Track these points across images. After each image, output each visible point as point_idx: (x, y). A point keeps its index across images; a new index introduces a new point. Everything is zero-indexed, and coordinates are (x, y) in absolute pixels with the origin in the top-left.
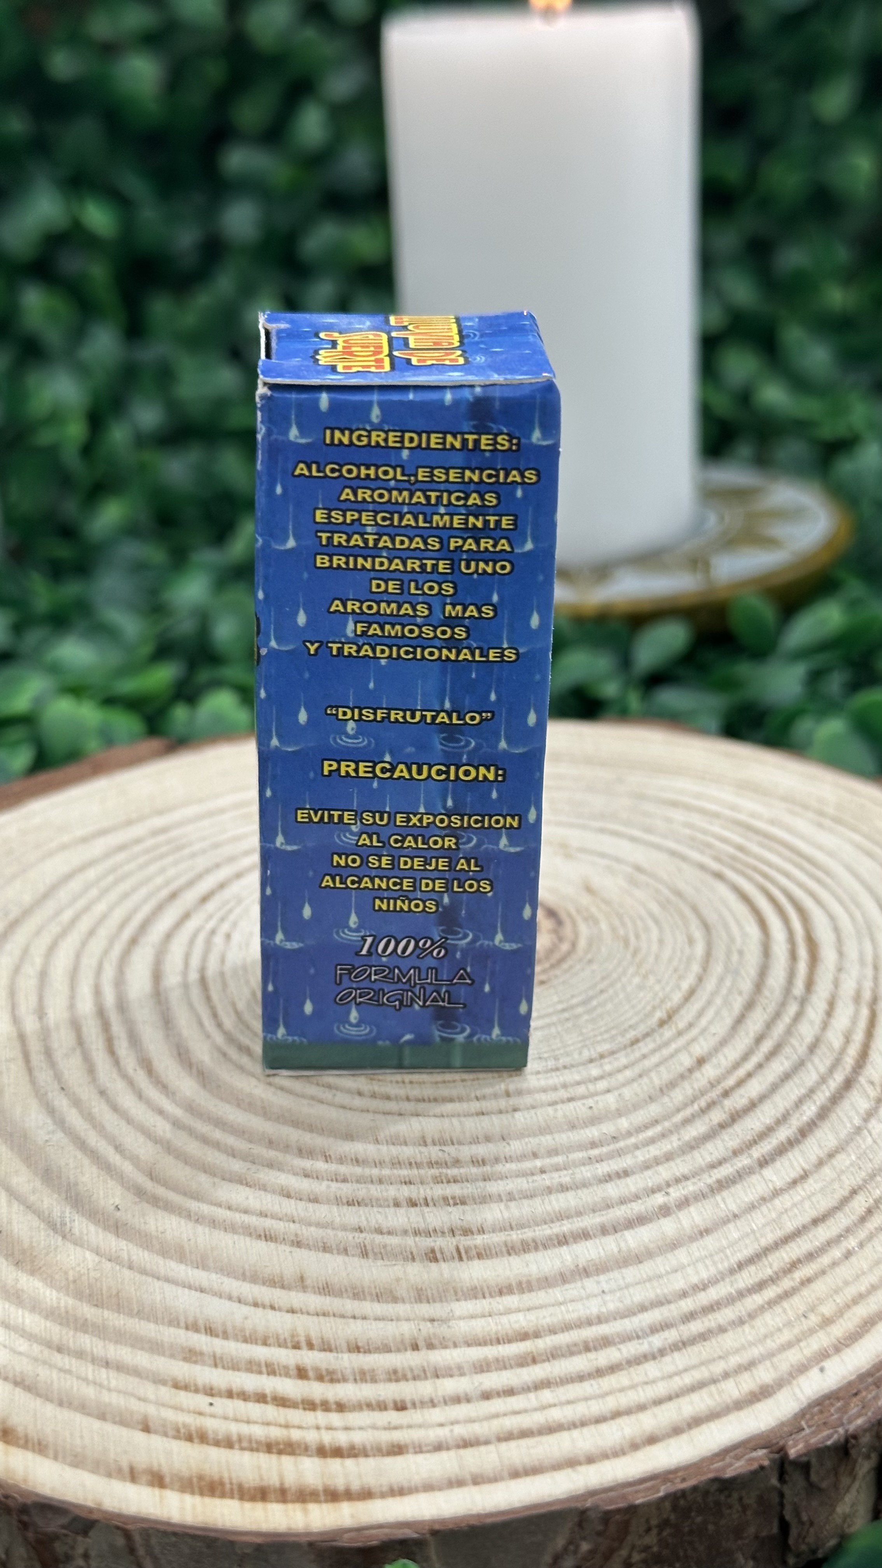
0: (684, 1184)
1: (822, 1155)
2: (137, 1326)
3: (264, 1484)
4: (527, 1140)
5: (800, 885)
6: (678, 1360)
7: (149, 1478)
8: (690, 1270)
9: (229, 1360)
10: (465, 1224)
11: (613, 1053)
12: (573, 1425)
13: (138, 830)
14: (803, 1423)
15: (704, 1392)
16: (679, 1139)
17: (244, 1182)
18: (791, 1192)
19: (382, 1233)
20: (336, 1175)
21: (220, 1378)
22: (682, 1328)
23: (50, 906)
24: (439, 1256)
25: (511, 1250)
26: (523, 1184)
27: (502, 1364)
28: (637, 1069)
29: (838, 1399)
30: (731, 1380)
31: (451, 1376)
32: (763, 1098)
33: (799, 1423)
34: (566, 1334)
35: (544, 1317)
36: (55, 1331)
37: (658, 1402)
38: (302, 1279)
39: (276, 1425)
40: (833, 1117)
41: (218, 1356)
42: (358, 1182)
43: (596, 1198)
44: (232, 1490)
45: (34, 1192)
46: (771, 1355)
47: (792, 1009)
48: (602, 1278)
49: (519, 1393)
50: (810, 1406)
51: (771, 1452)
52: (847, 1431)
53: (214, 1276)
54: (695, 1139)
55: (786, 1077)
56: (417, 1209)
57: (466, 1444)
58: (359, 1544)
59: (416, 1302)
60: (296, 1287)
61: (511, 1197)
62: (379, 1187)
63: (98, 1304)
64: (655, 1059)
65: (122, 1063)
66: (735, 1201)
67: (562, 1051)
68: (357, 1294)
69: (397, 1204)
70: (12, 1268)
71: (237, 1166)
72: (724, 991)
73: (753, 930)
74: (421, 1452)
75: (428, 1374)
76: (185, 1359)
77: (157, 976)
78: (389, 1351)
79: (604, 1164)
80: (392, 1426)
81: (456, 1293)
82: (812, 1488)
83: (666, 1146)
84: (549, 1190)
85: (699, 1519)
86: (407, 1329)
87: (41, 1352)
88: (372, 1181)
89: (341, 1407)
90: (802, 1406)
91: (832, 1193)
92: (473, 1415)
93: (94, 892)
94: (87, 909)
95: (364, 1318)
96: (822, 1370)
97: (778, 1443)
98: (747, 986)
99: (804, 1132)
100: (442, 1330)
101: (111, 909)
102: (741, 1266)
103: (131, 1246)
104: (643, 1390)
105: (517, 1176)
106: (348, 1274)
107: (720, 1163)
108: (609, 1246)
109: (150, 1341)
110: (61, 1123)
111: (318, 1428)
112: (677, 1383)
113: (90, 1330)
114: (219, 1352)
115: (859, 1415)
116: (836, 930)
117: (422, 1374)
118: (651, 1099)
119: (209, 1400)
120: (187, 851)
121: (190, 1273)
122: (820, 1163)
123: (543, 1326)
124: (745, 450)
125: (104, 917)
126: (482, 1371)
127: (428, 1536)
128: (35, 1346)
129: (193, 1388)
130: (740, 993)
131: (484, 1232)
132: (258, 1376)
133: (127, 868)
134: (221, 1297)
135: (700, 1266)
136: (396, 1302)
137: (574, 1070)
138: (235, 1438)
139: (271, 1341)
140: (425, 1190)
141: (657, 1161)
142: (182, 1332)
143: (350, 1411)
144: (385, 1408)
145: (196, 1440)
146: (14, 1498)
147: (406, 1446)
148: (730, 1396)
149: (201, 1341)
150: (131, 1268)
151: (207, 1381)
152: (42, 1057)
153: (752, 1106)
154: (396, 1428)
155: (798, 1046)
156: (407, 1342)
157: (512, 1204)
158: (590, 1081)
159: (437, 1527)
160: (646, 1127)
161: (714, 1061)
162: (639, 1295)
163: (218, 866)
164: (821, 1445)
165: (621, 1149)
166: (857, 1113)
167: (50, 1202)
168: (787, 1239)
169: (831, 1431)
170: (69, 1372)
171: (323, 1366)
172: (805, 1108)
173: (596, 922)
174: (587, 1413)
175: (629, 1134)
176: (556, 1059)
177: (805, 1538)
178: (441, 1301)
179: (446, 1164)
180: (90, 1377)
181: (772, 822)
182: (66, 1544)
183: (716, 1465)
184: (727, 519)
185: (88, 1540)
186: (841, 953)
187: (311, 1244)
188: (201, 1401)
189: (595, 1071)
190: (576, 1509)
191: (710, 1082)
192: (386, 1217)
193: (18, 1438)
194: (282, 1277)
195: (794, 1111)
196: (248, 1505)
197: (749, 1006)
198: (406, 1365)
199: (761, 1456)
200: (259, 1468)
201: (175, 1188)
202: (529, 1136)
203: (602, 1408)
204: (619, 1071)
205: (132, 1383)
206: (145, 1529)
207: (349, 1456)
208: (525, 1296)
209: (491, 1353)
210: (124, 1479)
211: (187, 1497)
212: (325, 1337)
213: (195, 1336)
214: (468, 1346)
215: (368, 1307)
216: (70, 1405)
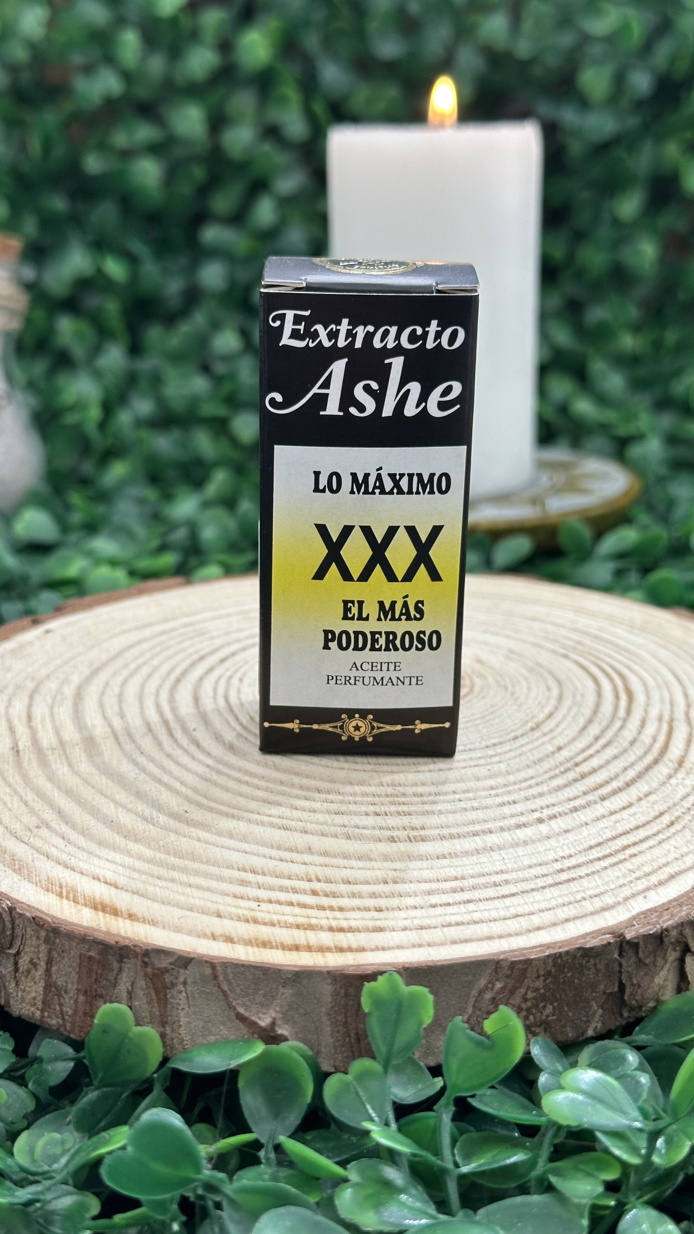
0: (552, 808)
1: (641, 795)
2: (207, 868)
3: (298, 943)
4: (449, 785)
5: (620, 663)
6: (555, 891)
7: (224, 939)
8: (559, 849)
9: (268, 885)
10: (412, 825)
11: (501, 743)
12: (489, 921)
13: (173, 624)
14: (635, 923)
15: (571, 906)
16: (548, 786)
17: (267, 801)
18: (621, 813)
19: (359, 828)
20: (326, 799)
21: (263, 894)
22: (554, 876)
23: (120, 662)
24: (396, 839)
25: (442, 838)
26: (449, 806)
27: (442, 892)
29: (656, 911)
30: (587, 901)
31: (410, 896)
32: (601, 767)
33: (632, 922)
34: (482, 878)
36: (156, 870)
37: (542, 911)
38: (310, 848)
39: (301, 916)
40: (647, 777)
41: (260, 883)
42: (340, 803)
43: (496, 814)
44: (277, 945)
45: (131, 803)
46: (612, 890)
47: (618, 724)
48: (502, 852)
49: (454, 905)
50: (638, 914)
51: (614, 937)
52: (662, 927)
53: (252, 846)
54: (558, 786)
55: (615, 757)
56: (381, 817)
57: (423, 928)
58: (359, 973)
59: (384, 861)
60: (306, 852)
61: (440, 812)
62: (355, 806)
63: (181, 857)
64: (530, 746)
65: (179, 741)
66: (585, 817)
68: (346, 856)
69: (367, 814)
70: (122, 839)
71: (261, 794)
72: (572, 714)
73: (590, 684)
74: (394, 931)
75: (395, 895)
76: (239, 885)
77: (196, 699)
78: (369, 884)
79: (500, 797)
80: (374, 918)
81: (409, 857)
82: (640, 963)
83: (539, 789)
85: (569, 974)
86: (380, 874)
87: (147, 878)
88: (350, 803)
89: (341, 909)
90: (633, 915)
91: (648, 814)
92: (425, 915)
93: (148, 655)
94: (145, 664)
95: (352, 868)
96: (645, 897)
97: (619, 931)
98: (587, 712)
99: (628, 785)
100: (403, 875)
101: (161, 664)
102: (591, 848)
103: (197, 830)
104: (533, 906)
105: (444, 802)
106: (339, 847)
108: (506, 837)
109: (216, 875)
110: (143, 770)
111: (328, 918)
112: (553, 903)
113: (177, 869)
115: (669, 920)
116: (645, 685)
117: (392, 895)
118: (528, 766)
119: (258, 904)
120: (207, 636)
121: (237, 844)
122: (640, 799)
123: (467, 875)
125: (156, 669)
126: (429, 894)
127: (402, 970)
128: (143, 875)
129: (246, 898)
130: (583, 715)
131: (425, 829)
132: (287, 894)
133: (169, 643)
134: (258, 856)
135: (565, 847)
136: (371, 861)
137: (477, 751)
138: (276, 922)
139: (293, 877)
140: (384, 808)
141: (534, 797)
142: (237, 871)
143: (347, 911)
144: (370, 910)
145: (251, 922)
146: (140, 947)
147: (385, 928)
148: (588, 909)
150: (199, 840)
151: (255, 895)
152: (126, 737)
153: (594, 771)
154: (377, 920)
155: (623, 742)
156: (380, 880)
157: (442, 816)
158: (488, 757)
159: (407, 966)
160: (526, 780)
161: (568, 748)
162: (527, 861)
163: (229, 644)
164: (645, 934)
165: (510, 790)
166: (662, 775)
167: (142, 808)
168: (620, 836)
169: (652, 927)
170: (167, 888)
171: (328, 890)
172: (628, 772)
173: (485, 678)
174: (498, 916)
175: (515, 783)
177: (635, 996)
178: (400, 861)
179: (397, 795)
180: (180, 890)
181: (600, 630)
182: (173, 975)
183: (580, 941)
184: (555, 479)
185: (187, 972)
186: (648, 697)
187: (313, 832)
188: (254, 905)
189: (491, 752)
190: (493, 960)
191: (566, 759)
192: (361, 820)
193: (138, 919)
194: (297, 847)
195: (621, 774)
196: (287, 953)
197: (590, 722)
198: (380, 890)
199: (609, 938)
200: (293, 936)
201: (223, 803)
202: (450, 783)
203: (507, 913)
204: (506, 752)
205: (207, 895)
206: (224, 963)
207: (349, 932)
208: (454, 860)
209: (434, 886)
210: (208, 939)
211: (249, 948)
212: (328, 877)
213: (245, 874)
214: (419, 882)
215: (353, 863)
216: (169, 904)
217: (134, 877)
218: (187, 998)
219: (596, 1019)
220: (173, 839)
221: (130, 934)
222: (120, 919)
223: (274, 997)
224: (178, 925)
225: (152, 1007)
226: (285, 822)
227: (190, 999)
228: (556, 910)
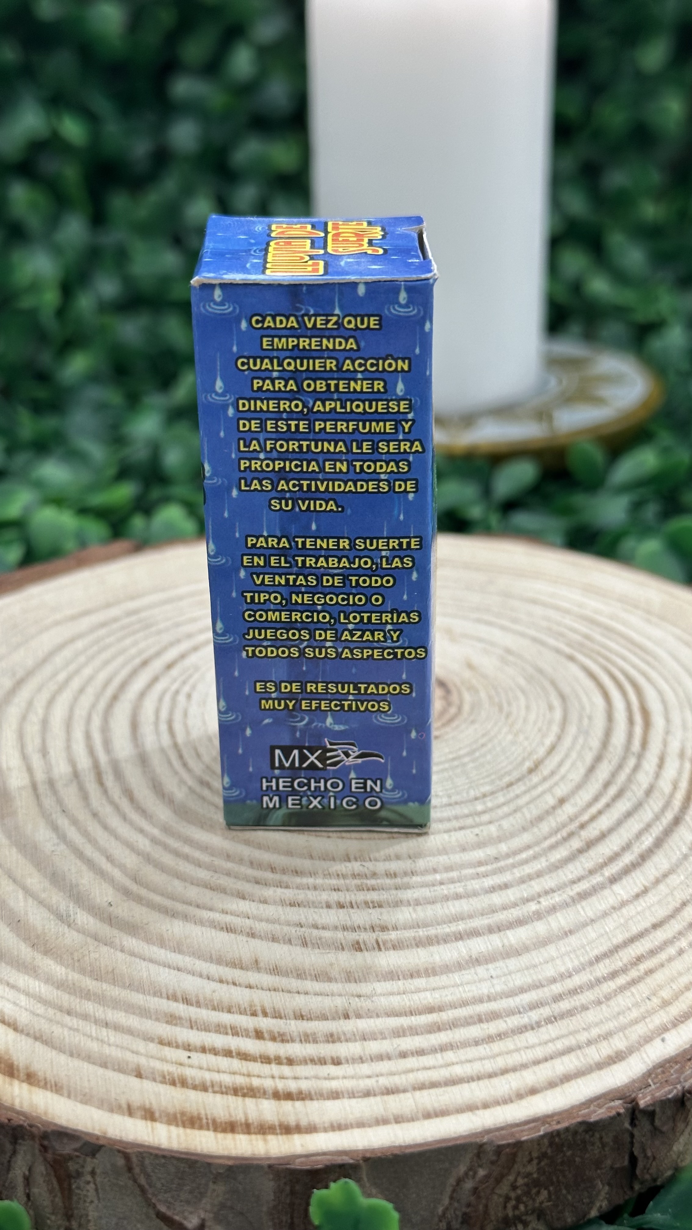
0: (551, 895)
1: (658, 875)
2: (129, 996)
3: (233, 1119)
4: (428, 858)
5: (634, 666)
6: (552, 1030)
7: (143, 1113)
8: (558, 962)
9: (202, 1023)
10: (382, 922)
11: (493, 793)
12: (470, 1079)
13: (114, 612)
14: (650, 1081)
15: (572, 1056)
16: (547, 861)
17: (209, 886)
18: (635, 903)
19: (317, 928)
20: (280, 882)
21: (195, 1037)
22: (554, 1006)
23: (48, 670)
24: (362, 946)
25: (419, 943)
26: (426, 892)
27: (414, 1031)
28: (512, 806)
29: (676, 1063)
30: (593, 1047)
31: (376, 1039)
32: (611, 830)
33: (647, 1080)
34: (464, 1009)
35: (447, 995)
36: (65, 999)
37: (537, 1062)
38: (256, 961)
39: (240, 1074)
40: (666, 846)
41: (193, 1020)
42: (298, 888)
43: (483, 905)
44: (208, 1123)
45: (44, 891)
46: (623, 1028)
47: (632, 762)
48: (490, 966)
49: (429, 1054)
50: (655, 1068)
51: (626, 1103)
52: (684, 1087)
53: (187, 959)
54: (559, 861)
55: (629, 815)
56: (345, 910)
57: (389, 1091)
58: (308, 1167)
59: (346, 982)
60: (252, 968)
61: (417, 903)
62: (314, 893)
63: (98, 978)
64: (526, 798)
65: (110, 792)
66: (592, 909)
67: (453, 791)
68: (300, 974)
69: (329, 906)
70: (29, 949)
71: (202, 874)
72: (578, 747)
73: (599, 700)
74: (354, 1097)
75: (357, 1037)
76: (167, 1022)
77: (134, 726)
78: (327, 1019)
79: (489, 878)
80: (330, 1076)
81: (377, 976)
82: (656, 1131)
83: (536, 866)
84: (447, 898)
85: (569, 1153)
86: (339, 1003)
87: (55, 1014)
88: (309, 888)
89: (290, 1062)
90: (649, 1068)
91: (667, 905)
92: (394, 1069)
93: (82, 659)
94: (77, 672)
95: (306, 993)
96: (663, 1040)
97: (630, 1096)
98: (595, 743)
99: (644, 857)
100: (367, 1004)
101: (97, 671)
102: (598, 959)
103: (122, 934)
104: (525, 1053)
105: (422, 886)
106: (292, 960)
107: (580, 879)
108: (495, 941)
109: (139, 1007)
110: (63, 838)
112: (551, 1048)
113: (92, 998)
114: (193, 1018)
116: (664, 702)
117: (353, 1038)
118: (524, 829)
119: (188, 1054)
120: (154, 629)
121: (169, 956)
122: (657, 881)
123: (446, 1003)
124: (575, 328)
125: (91, 678)
126: (399, 1036)
127: (361, 1162)
128: (50, 1009)
129: (174, 1045)
130: (591, 749)
131: (397, 929)
132: (225, 1036)
133: (108, 641)
134: (193, 975)
135: (567, 959)
136: (331, 982)
137: (463, 805)
138: (208, 1084)
139: (234, 1009)
140: (350, 896)
141: (530, 878)
142: (165, 1001)
143: (298, 1065)
144: (325, 1063)
145: (178, 1085)
146: (38, 1127)
147: (342, 1093)
148: (593, 1059)
149: (180, 1009)
150: (122, 951)
151: (186, 1040)
152: (47, 786)
153: (603, 836)
154: (333, 1078)
155: (637, 791)
156: (340, 1012)
157: (419, 908)
158: (476, 814)
159: (368, 1155)
160: (521, 851)
161: (572, 801)
162: (519, 980)
163: (178, 641)
164: (664, 1098)
165: (502, 867)
166: (685, 844)
167: (57, 898)
168: (632, 940)
169: (671, 1087)
170: (77, 1030)
171: (276, 1030)
172: (643, 838)
173: (477, 691)
174: (482, 1070)
175: (508, 856)
176: (449, 796)
177: (648, 1169)
178: (366, 981)
179: (366, 876)
180: (94, 1034)
181: (612, 617)
182: (78, 1163)
183: (583, 1112)
184: (565, 382)
185: (95, 1160)
186: (668, 720)
187: (263, 935)
188: (182, 1055)
189: (480, 807)
190: (476, 1143)
191: (569, 817)
192: (321, 916)
193: (39, 1081)
194: (241, 961)
195: (635, 842)
196: (220, 1136)
197: (598, 759)
198: (340, 1030)
199: (618, 1106)
200: (228, 1107)
201: (154, 890)
202: (430, 856)
203: (494, 1066)
204: (499, 807)
205: (126, 1040)
206: (141, 1153)
207: (298, 1099)
208: (431, 979)
209: (405, 1021)
210: (123, 1114)
211: (173, 1128)
212: (276, 1007)
213: (175, 1004)
214: (389, 1016)
215: (309, 985)
216: (79, 1056)
217: (39, 1012)
218: (96, 1190)
219: (601, 1198)
220: (91, 948)
221: (26, 1108)
222: (16, 1083)
223: (202, 1195)
224: (87, 1091)
225: (55, 1196)
226: (228, 918)
227: (100, 1191)
228: (554, 1061)
